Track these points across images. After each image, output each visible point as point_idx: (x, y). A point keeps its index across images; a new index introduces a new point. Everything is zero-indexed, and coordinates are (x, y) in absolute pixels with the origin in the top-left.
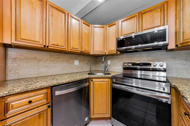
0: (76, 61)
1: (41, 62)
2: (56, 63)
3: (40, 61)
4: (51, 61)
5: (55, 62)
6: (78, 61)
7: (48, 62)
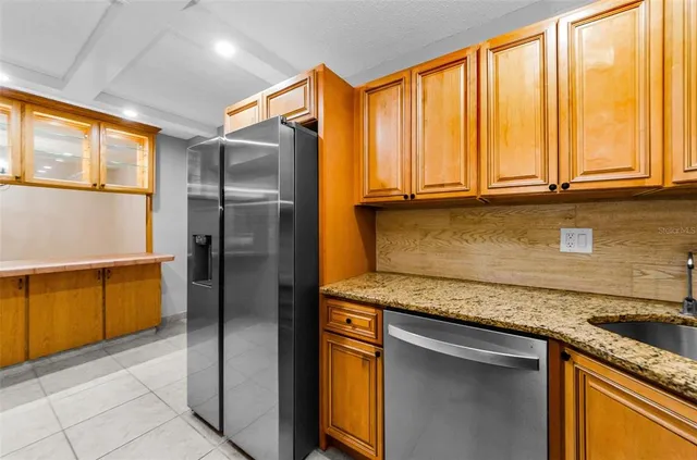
0: (568, 230)
1: (428, 238)
2: (471, 240)
3: (426, 235)
4: (455, 233)
5: (467, 237)
6: (591, 230)
7: (446, 236)
